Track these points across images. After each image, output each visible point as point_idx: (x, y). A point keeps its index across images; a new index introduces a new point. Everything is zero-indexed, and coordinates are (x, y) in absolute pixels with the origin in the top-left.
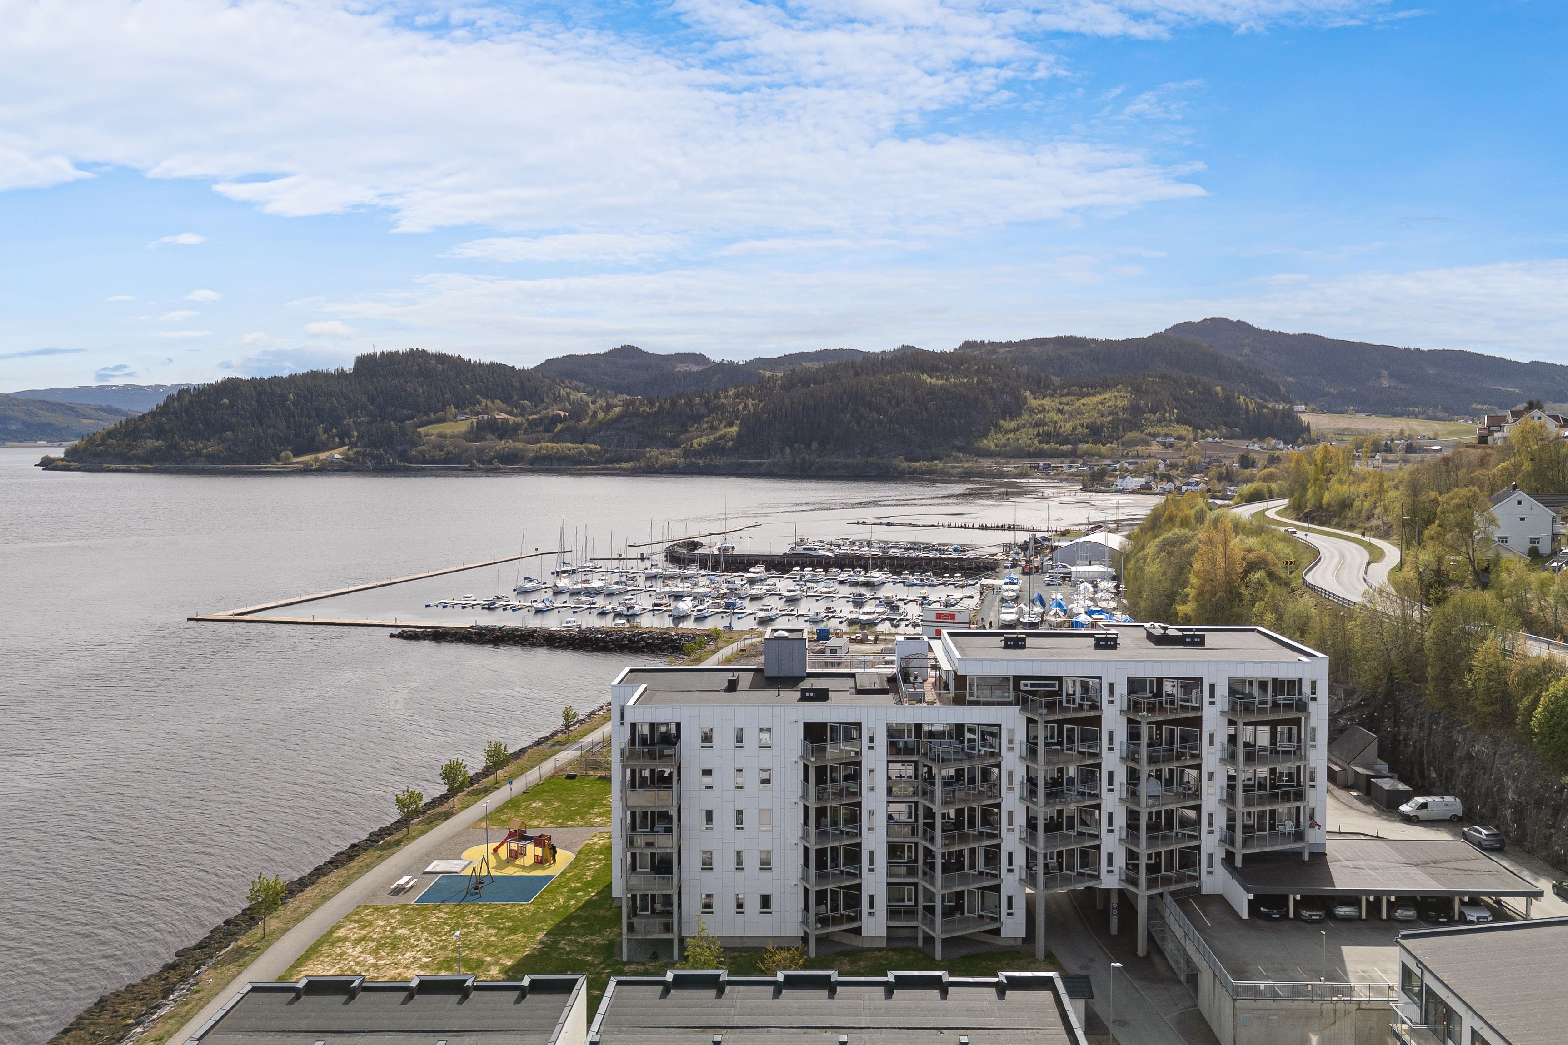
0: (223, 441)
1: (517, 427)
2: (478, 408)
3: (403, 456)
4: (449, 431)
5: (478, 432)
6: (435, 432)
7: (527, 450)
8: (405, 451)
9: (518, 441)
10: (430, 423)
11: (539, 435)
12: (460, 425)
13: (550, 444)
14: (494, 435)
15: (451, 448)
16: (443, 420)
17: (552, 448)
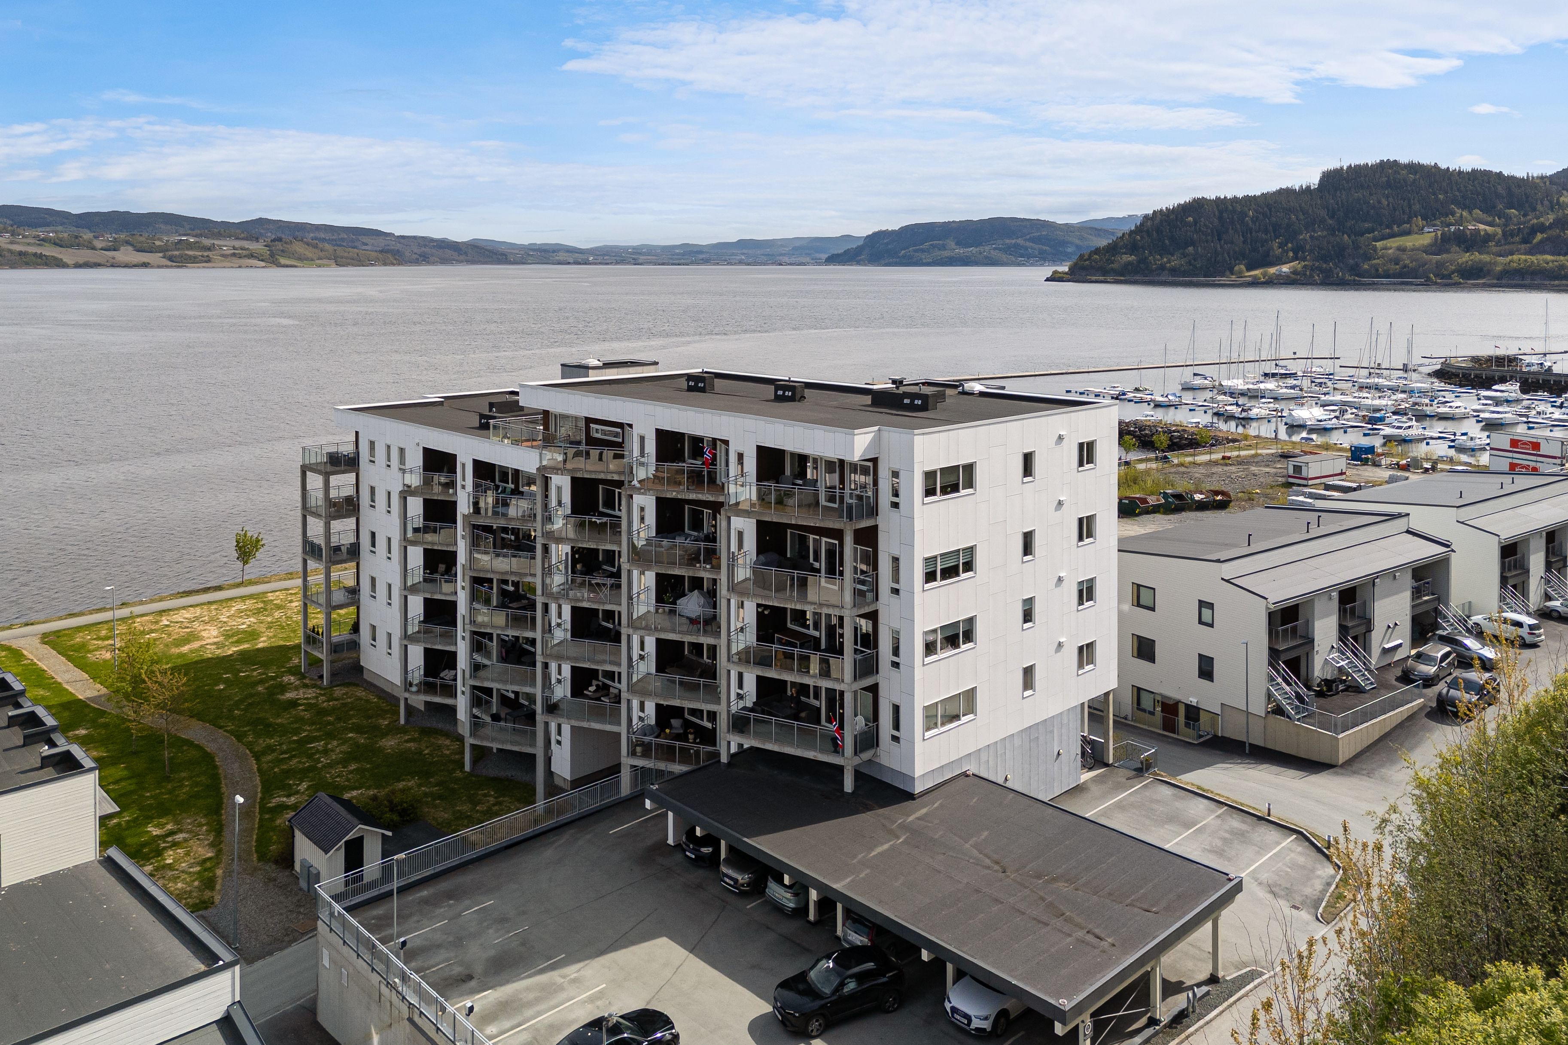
0: (1184, 255)
1: (1488, 238)
2: (1451, 219)
3: (1355, 270)
4: (1409, 244)
5: (1441, 245)
6: (1395, 245)
7: (1495, 264)
8: (1357, 265)
9: (1488, 253)
10: (1393, 236)
11: (1513, 247)
12: (1425, 238)
13: (1523, 257)
14: (1460, 247)
15: (1407, 262)
16: (1408, 233)
17: (1526, 261)
